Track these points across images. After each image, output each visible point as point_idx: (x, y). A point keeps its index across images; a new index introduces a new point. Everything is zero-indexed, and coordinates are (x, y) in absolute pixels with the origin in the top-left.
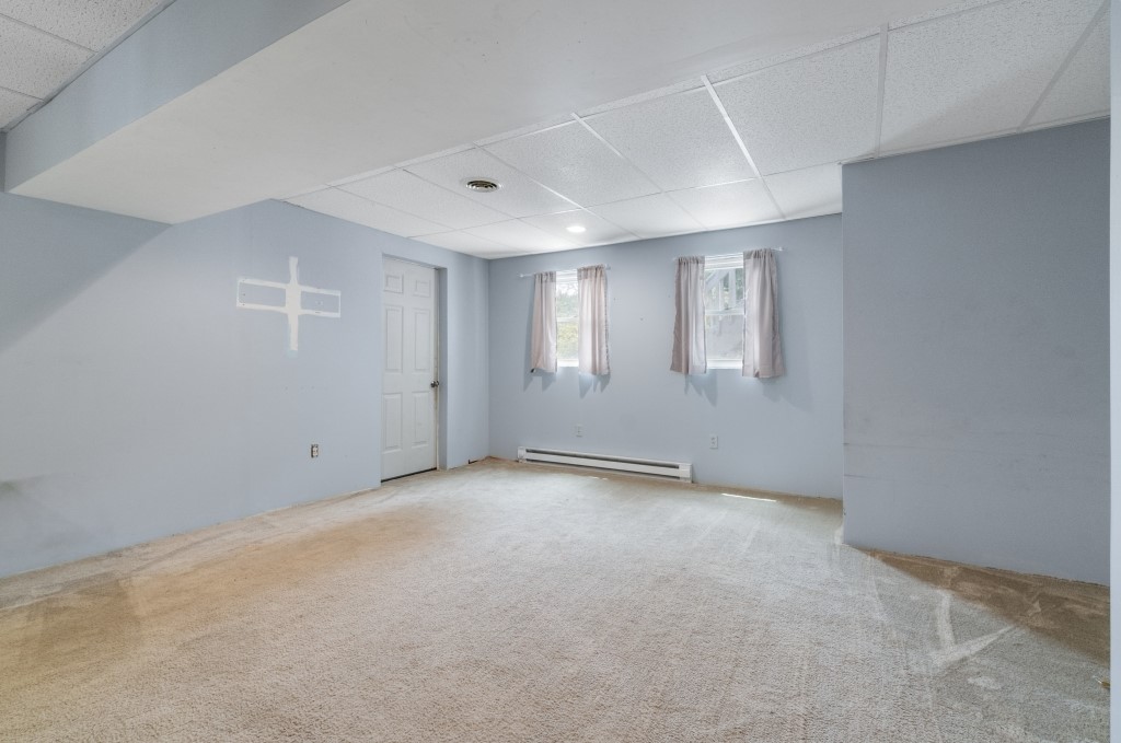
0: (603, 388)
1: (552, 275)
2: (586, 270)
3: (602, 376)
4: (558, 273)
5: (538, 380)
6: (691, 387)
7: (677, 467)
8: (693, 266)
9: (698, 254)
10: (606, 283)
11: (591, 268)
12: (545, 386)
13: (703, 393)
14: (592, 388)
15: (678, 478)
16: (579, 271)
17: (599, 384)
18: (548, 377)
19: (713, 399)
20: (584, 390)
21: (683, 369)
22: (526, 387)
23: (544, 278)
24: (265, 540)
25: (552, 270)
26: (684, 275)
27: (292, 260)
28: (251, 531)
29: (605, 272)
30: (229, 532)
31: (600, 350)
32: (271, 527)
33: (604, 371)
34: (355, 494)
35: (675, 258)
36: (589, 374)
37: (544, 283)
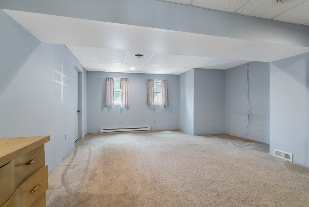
0: (127, 110)
2: (123, 78)
3: (127, 107)
5: (106, 109)
6: (150, 109)
7: (147, 128)
8: (151, 81)
9: (152, 79)
10: (129, 83)
11: (125, 78)
12: (109, 111)
13: (152, 110)
14: (124, 110)
15: (147, 130)
16: (121, 79)
18: (110, 108)
19: (154, 112)
20: (122, 110)
21: (149, 105)
22: (102, 110)
23: (110, 79)
24: (88, 168)
25: (112, 77)
26: (149, 83)
27: (62, 64)
28: (73, 168)
29: (129, 80)
30: (66, 171)
31: (128, 100)
32: (77, 165)
33: (129, 106)
34: (74, 151)
35: (147, 79)
36: (124, 106)
37: (110, 81)
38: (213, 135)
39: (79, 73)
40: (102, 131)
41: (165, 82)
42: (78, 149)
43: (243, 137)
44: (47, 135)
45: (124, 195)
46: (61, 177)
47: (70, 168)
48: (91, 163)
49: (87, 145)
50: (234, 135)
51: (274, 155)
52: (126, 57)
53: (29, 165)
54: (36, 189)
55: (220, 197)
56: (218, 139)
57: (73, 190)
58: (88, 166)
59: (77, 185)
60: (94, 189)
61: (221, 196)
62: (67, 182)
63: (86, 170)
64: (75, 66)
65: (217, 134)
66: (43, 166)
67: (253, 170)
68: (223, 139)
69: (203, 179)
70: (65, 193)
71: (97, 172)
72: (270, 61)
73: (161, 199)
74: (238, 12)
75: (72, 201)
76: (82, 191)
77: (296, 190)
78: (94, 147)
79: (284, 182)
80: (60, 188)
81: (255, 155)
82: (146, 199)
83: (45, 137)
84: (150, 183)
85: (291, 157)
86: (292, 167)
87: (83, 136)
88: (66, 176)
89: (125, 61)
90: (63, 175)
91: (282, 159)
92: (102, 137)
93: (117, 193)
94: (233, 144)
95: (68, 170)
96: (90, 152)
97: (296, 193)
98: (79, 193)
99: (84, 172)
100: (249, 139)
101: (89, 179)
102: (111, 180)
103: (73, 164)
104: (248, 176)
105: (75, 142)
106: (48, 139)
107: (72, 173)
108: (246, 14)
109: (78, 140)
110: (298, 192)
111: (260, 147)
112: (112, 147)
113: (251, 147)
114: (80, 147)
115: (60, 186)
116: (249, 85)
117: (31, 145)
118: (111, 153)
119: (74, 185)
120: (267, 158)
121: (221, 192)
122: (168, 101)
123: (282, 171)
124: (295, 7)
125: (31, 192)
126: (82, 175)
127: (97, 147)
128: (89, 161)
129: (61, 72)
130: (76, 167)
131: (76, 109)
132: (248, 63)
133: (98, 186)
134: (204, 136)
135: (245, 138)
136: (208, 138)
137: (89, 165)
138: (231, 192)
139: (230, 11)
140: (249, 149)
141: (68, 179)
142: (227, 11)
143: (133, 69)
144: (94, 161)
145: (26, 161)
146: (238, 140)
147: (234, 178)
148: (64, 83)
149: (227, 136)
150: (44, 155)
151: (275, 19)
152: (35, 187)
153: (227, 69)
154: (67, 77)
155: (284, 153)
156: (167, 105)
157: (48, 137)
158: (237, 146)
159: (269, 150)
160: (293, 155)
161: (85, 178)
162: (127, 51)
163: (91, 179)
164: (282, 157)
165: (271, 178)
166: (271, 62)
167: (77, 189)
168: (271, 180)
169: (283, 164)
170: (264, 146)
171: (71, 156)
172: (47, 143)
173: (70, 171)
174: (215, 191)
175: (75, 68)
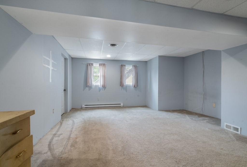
0: (104, 90)
1: (92, 64)
2: (101, 64)
3: (104, 87)
4: (94, 64)
5: (87, 88)
6: (123, 89)
7: (121, 104)
8: (124, 66)
9: (125, 64)
10: (105, 68)
11: (103, 64)
12: (89, 90)
13: (125, 90)
14: (102, 90)
15: (120, 106)
16: (100, 64)
17: (103, 89)
18: (90, 87)
19: (126, 91)
20: (100, 90)
21: (122, 86)
22: (84, 90)
23: (90, 65)
24: (71, 137)
25: (92, 63)
26: (122, 68)
27: (51, 52)
28: (59, 136)
29: (106, 65)
30: (52, 139)
31: (105, 82)
32: (61, 134)
33: (105, 86)
34: (61, 122)
35: (120, 65)
36: (102, 87)
37: (90, 66)
38: (174, 111)
39: (66, 59)
40: (84, 106)
41: (135, 67)
42: (64, 121)
43: (199, 113)
44: (32, 109)
45: (99, 160)
46: (48, 144)
47: (56, 137)
48: (73, 133)
49: (71, 118)
50: (191, 111)
51: (225, 128)
52: (103, 46)
53: (15, 135)
54: (21, 155)
55: (178, 164)
56: (178, 114)
57: (57, 155)
58: (70, 135)
59: (60, 151)
60: (75, 155)
61: (179, 162)
62: (53, 148)
63: (69, 138)
64: (62, 53)
65: (178, 110)
66: (29, 136)
67: (207, 141)
68: (183, 114)
69: (164, 147)
70: (50, 157)
71: (78, 140)
72: (221, 50)
73: (128, 164)
74: (195, 8)
75: (55, 164)
76: (64, 156)
77: (243, 158)
78: (77, 120)
79: (233, 151)
80: (46, 153)
81: (209, 128)
82: (117, 164)
83: (30, 111)
84: (120, 150)
85: (239, 130)
86: (240, 138)
87: (69, 111)
88: (52, 143)
89: (102, 49)
90: (50, 142)
91: (232, 132)
92: (84, 111)
93: (93, 158)
94: (191, 118)
95: (54, 138)
96: (73, 124)
97: (243, 161)
98: (61, 158)
99: (67, 140)
100: (204, 114)
101: (71, 146)
102: (88, 147)
103: (59, 133)
104: (203, 145)
105: (61, 115)
106: (33, 112)
107: (57, 141)
108: (201, 10)
109: (64, 113)
110: (245, 161)
111: (213, 121)
112: (91, 119)
113: (205, 121)
114: (65, 119)
115: (46, 151)
116: (204, 69)
117: (16, 118)
118: (90, 124)
119: (58, 151)
120: (219, 130)
121: (179, 159)
122: (137, 83)
123: (232, 142)
124: (243, 3)
125: (17, 157)
126: (65, 142)
127: (79, 119)
128: (71, 131)
129: (50, 58)
130: (61, 136)
131: (63, 88)
132: (203, 51)
133: (78, 151)
134: (167, 111)
135: (200, 113)
136: (170, 113)
137: (72, 134)
138: (187, 159)
139: (188, 7)
140: (204, 122)
141: (54, 146)
142: (185, 7)
143: (109, 56)
144: (76, 131)
145: (13, 131)
146: (195, 115)
147: (191, 147)
148: (52, 67)
149: (185, 112)
150: (30, 126)
151: (226, 13)
152: (20, 154)
153: (186, 56)
154: (55, 63)
155: (233, 127)
156: (136, 86)
157: (32, 111)
158: (194, 120)
159: (221, 124)
160: (241, 128)
161: (67, 145)
162: (103, 41)
163: (72, 146)
164: (232, 130)
165: (222, 147)
166: (223, 51)
167: (60, 154)
168: (222, 149)
169: (232, 136)
170: (217, 121)
171: (58, 127)
172: (32, 116)
173: (56, 139)
174: (174, 158)
175: (62, 55)
